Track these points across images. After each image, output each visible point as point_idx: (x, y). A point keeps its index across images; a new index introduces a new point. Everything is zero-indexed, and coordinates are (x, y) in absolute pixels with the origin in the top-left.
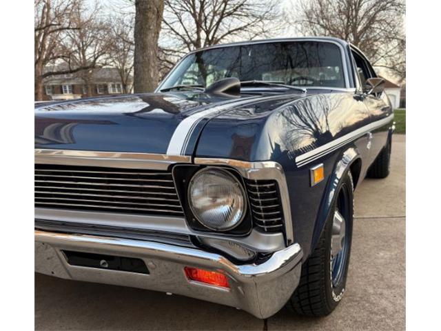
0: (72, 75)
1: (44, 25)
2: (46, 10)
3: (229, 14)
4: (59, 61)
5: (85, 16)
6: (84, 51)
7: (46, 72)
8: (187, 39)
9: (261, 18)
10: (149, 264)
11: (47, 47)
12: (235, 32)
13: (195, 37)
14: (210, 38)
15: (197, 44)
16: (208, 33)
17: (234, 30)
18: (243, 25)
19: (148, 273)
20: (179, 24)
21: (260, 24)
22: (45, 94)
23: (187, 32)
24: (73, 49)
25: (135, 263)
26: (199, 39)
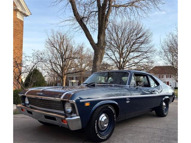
0: (77, 73)
1: (69, 57)
2: (70, 52)
3: (133, 51)
4: (73, 69)
5: (84, 53)
6: (82, 65)
7: (69, 72)
8: (116, 61)
9: (146, 52)
10: (56, 119)
11: (69, 64)
12: (135, 58)
13: (119, 60)
14: (125, 60)
15: (119, 63)
16: (124, 59)
17: (135, 57)
18: (138, 55)
19: (56, 121)
20: (113, 56)
21: (146, 54)
22: (67, 80)
23: (116, 58)
24: (79, 64)
25: (53, 118)
26: (120, 61)
